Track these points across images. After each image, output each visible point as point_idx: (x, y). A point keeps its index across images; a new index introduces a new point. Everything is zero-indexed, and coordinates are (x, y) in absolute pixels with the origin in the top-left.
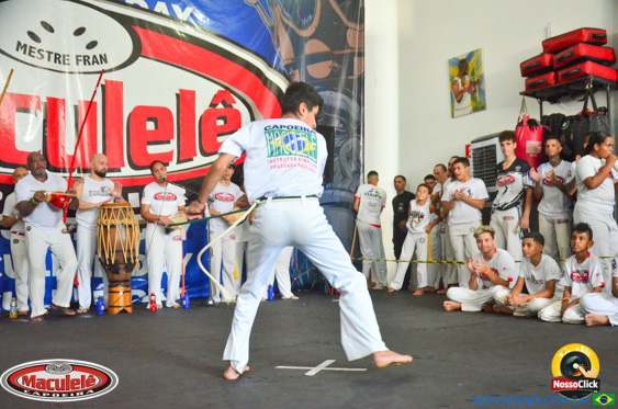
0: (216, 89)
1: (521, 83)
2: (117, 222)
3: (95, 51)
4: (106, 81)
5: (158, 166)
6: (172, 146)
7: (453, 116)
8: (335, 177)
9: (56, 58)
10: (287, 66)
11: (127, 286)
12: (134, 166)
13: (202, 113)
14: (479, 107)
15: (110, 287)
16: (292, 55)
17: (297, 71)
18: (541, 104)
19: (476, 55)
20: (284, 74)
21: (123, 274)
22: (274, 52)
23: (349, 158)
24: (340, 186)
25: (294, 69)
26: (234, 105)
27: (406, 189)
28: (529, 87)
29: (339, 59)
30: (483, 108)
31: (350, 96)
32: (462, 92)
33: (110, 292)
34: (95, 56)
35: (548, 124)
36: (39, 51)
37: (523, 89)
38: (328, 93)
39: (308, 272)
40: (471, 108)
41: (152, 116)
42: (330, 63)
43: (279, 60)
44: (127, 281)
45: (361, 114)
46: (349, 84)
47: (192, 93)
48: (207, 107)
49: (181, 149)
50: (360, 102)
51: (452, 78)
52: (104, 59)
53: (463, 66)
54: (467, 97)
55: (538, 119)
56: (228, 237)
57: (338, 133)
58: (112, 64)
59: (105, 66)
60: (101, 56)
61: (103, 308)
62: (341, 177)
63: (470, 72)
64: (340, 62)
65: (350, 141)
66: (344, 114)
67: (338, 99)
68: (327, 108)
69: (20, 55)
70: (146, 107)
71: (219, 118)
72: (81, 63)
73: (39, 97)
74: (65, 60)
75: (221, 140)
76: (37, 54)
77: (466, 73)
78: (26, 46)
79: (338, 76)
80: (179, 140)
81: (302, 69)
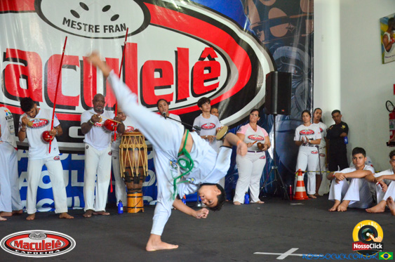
2: (133, 146)
3: (118, 22)
6: (173, 90)
7: (383, 63)
8: (292, 111)
9: (90, 29)
10: (253, 29)
11: (140, 193)
12: (145, 105)
13: (193, 65)
15: (128, 193)
16: (259, 20)
17: (262, 32)
20: (253, 35)
22: (245, 18)
23: (302, 96)
24: (296, 117)
25: (260, 31)
26: (216, 59)
29: (293, 22)
31: (303, 49)
32: (391, 43)
33: (128, 197)
34: (117, 26)
36: (79, 24)
38: (285, 48)
39: (271, 182)
41: (158, 68)
42: (287, 25)
43: (248, 24)
46: (302, 40)
47: (186, 50)
49: (179, 92)
50: (311, 53)
52: (123, 27)
53: (391, 23)
54: (394, 47)
57: (294, 77)
60: (121, 25)
61: (122, 209)
62: (297, 111)
64: (295, 25)
65: (303, 83)
66: (299, 63)
67: (294, 52)
68: (286, 59)
69: (65, 27)
70: (153, 62)
71: (206, 69)
72: (107, 31)
73: (78, 57)
74: (96, 29)
75: (206, 84)
76: (77, 26)
77: (394, 29)
78: (69, 20)
79: (293, 34)
80: (177, 85)
81: (266, 30)
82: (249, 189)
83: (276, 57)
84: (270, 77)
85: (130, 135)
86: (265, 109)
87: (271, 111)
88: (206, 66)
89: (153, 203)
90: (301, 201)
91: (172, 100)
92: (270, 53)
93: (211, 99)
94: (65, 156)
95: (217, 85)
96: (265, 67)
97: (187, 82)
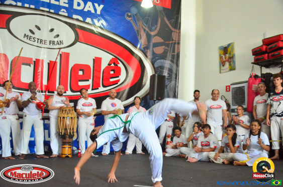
0: (111, 57)
1: (252, 58)
2: (66, 116)
3: (58, 39)
4: (62, 52)
5: (84, 91)
6: (90, 82)
7: (220, 73)
9: (41, 42)
10: (144, 48)
11: (70, 145)
12: (72, 91)
13: (104, 68)
14: (232, 68)
16: (147, 43)
17: (149, 50)
18: (261, 68)
19: (232, 45)
20: (143, 52)
21: (68, 140)
22: (139, 41)
25: (147, 49)
28: (256, 60)
29: (167, 45)
30: (234, 69)
31: (172, 61)
34: (58, 41)
35: (264, 78)
36: (34, 38)
37: (253, 61)
38: (162, 60)
40: (228, 69)
41: (82, 68)
42: (164, 47)
43: (140, 45)
44: (70, 143)
45: (177, 70)
46: (173, 57)
47: (100, 59)
48: (107, 65)
49: (94, 84)
50: (177, 65)
51: (220, 55)
52: (61, 42)
53: (225, 50)
54: (227, 64)
55: (260, 75)
57: (167, 79)
58: (65, 45)
59: (62, 46)
63: (229, 52)
64: (168, 47)
65: (172, 83)
66: (170, 70)
67: (167, 64)
68: (162, 67)
69: (25, 40)
70: (79, 65)
71: (112, 71)
72: (51, 44)
73: (32, 59)
74: (45, 42)
75: (111, 80)
76: (33, 40)
77: (227, 53)
78: (28, 36)
79: (167, 53)
80: (93, 80)
81: (151, 49)
83: (156, 65)
84: (153, 77)
85: (64, 109)
86: (148, 97)
87: (152, 98)
88: (112, 69)
91: (89, 88)
92: (153, 63)
95: (119, 81)
96: (149, 71)
97: (100, 78)
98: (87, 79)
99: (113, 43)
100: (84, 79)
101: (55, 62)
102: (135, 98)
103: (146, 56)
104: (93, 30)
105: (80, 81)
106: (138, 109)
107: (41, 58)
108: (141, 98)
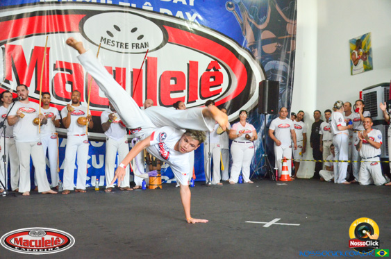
0: (210, 60)
3: (142, 41)
6: (185, 94)
7: (352, 74)
9: (121, 45)
10: (250, 47)
12: (162, 105)
13: (202, 74)
14: (368, 68)
17: (256, 49)
19: (367, 36)
20: (249, 52)
22: (243, 38)
26: (219, 70)
27: (321, 118)
29: (281, 41)
30: (371, 69)
32: (358, 59)
33: (150, 177)
34: (142, 44)
36: (112, 41)
38: (274, 62)
39: (261, 167)
40: (363, 69)
41: (173, 76)
42: (276, 44)
43: (246, 43)
44: (160, 170)
46: (287, 55)
47: (196, 63)
48: (205, 71)
49: (190, 95)
50: (292, 67)
51: (351, 51)
52: (146, 45)
53: (358, 43)
54: (361, 63)
56: (216, 146)
57: (281, 85)
59: (148, 49)
60: (145, 43)
61: (145, 186)
63: (363, 47)
64: (282, 44)
66: (285, 74)
67: (281, 65)
68: (274, 71)
70: (170, 72)
71: (211, 77)
72: (135, 48)
73: (111, 68)
74: (126, 46)
75: (211, 90)
76: (111, 44)
77: (360, 48)
78: (105, 39)
79: (280, 51)
80: (188, 90)
81: (259, 48)
82: (241, 172)
83: (266, 68)
84: (262, 84)
86: (257, 110)
87: (262, 111)
88: (211, 75)
89: (169, 181)
90: (285, 182)
91: (184, 102)
92: (262, 67)
93: (215, 101)
94: (100, 144)
95: (220, 90)
96: (258, 76)
97: (197, 88)
98: (181, 90)
99: (211, 42)
100: (177, 90)
101: (141, 70)
102: (240, 113)
103: (254, 57)
104: (185, 27)
105: (172, 92)
106: (244, 126)
107: (122, 67)
108: (248, 111)
